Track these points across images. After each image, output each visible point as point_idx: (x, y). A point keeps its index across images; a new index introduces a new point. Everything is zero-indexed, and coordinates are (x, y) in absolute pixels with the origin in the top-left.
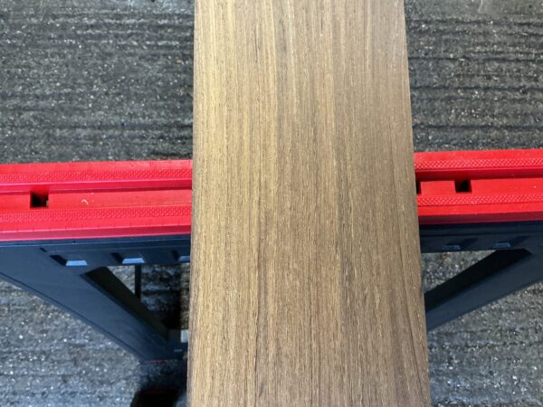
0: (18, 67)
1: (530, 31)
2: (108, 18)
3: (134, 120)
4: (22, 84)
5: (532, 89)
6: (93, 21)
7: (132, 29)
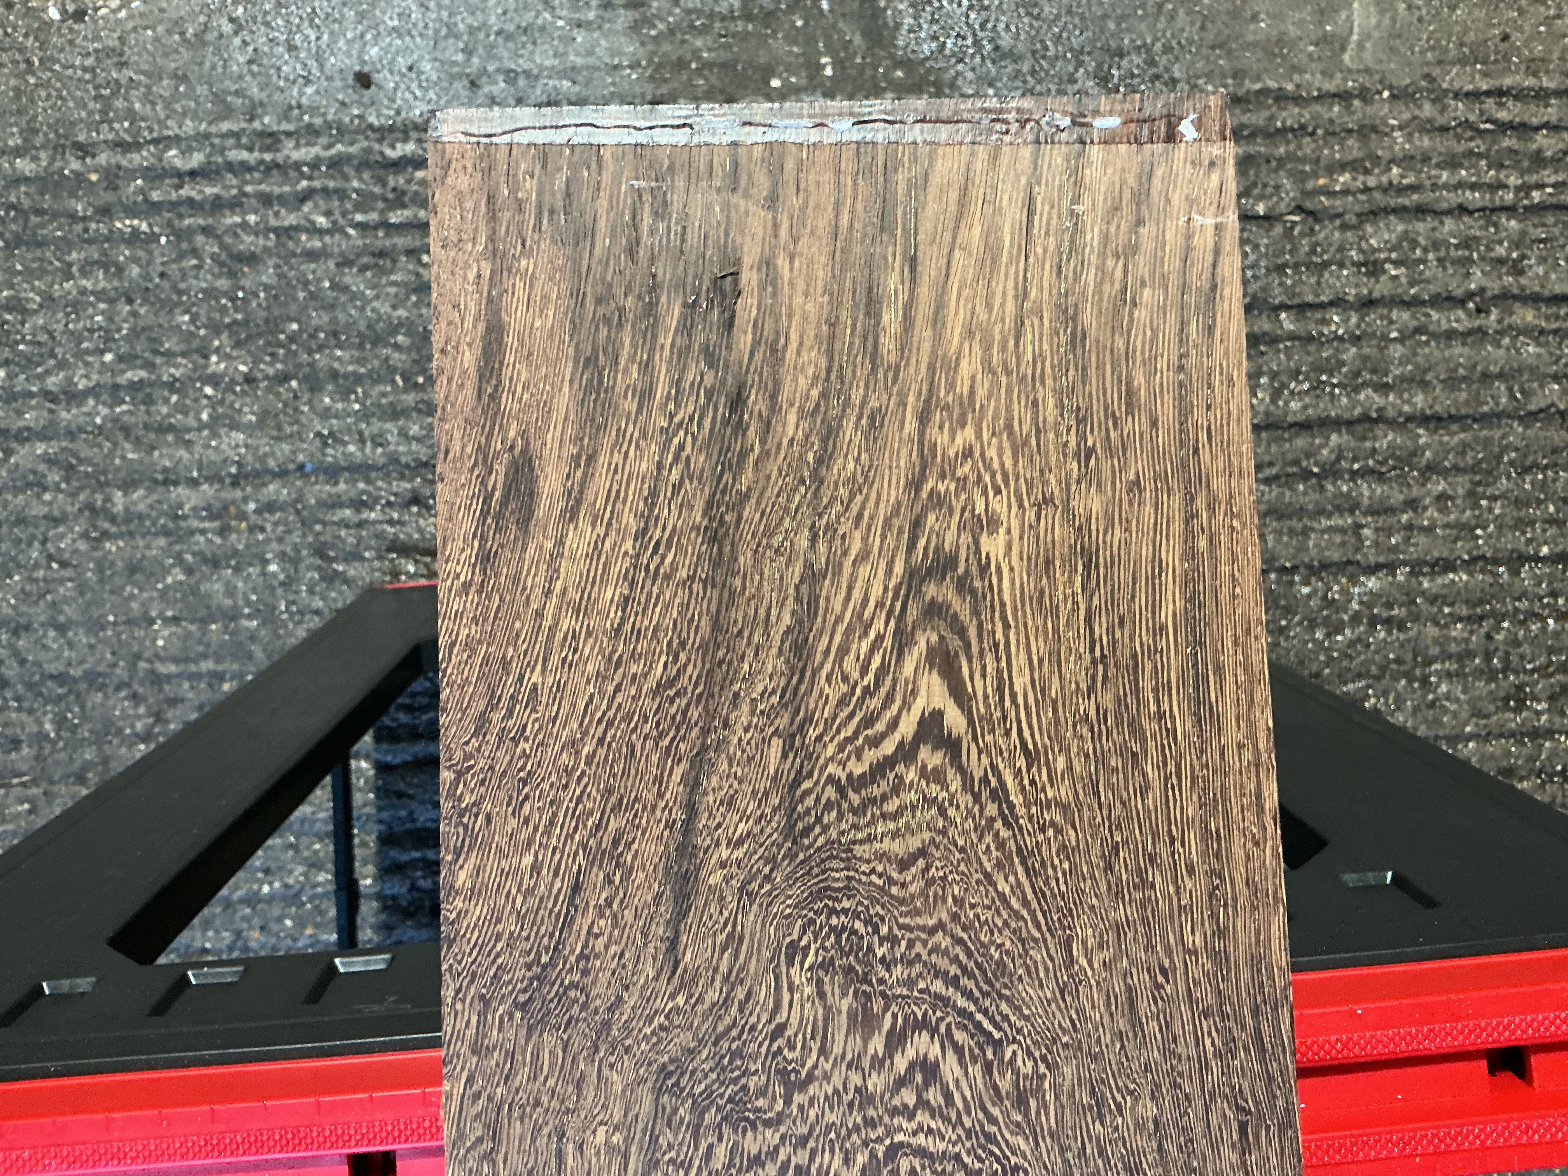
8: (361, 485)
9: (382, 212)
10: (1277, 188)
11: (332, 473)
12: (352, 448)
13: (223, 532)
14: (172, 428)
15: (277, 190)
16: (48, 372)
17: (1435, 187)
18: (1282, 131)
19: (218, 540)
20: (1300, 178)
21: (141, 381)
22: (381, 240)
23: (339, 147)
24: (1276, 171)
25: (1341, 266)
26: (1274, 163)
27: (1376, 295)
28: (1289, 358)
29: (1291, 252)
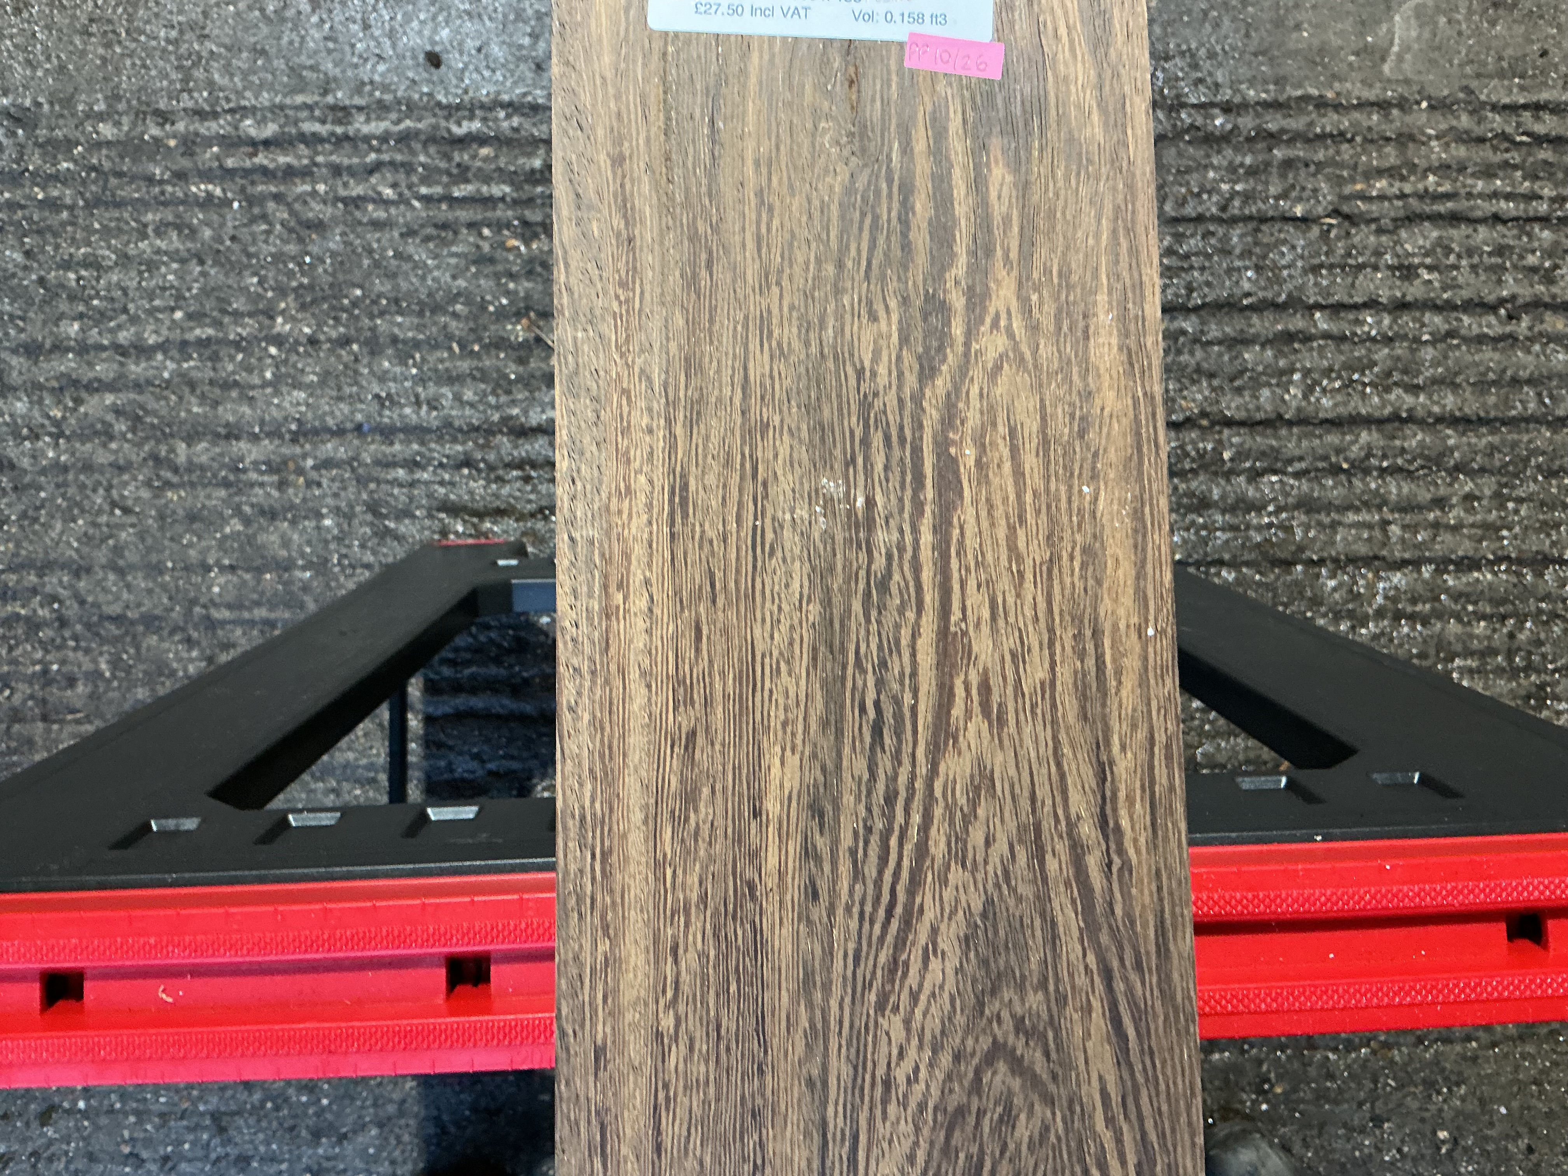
0: (67, 265)
1: (1539, 129)
2: (312, 118)
3: (388, 416)
4: (81, 316)
5: (1536, 305)
6: (271, 129)
7: (378, 151)
8: (415, 446)
9: (447, 186)
10: (1315, 191)
11: (387, 433)
12: (408, 411)
13: (282, 485)
14: (236, 384)
15: (346, 162)
16: (119, 327)
17: (1470, 196)
18: (1322, 137)
19: (275, 493)
20: (1339, 181)
21: (209, 339)
22: (444, 211)
23: (408, 123)
24: (1314, 175)
25: (1376, 268)
26: (1312, 168)
27: (1409, 298)
28: (1322, 357)
29: (1327, 254)
